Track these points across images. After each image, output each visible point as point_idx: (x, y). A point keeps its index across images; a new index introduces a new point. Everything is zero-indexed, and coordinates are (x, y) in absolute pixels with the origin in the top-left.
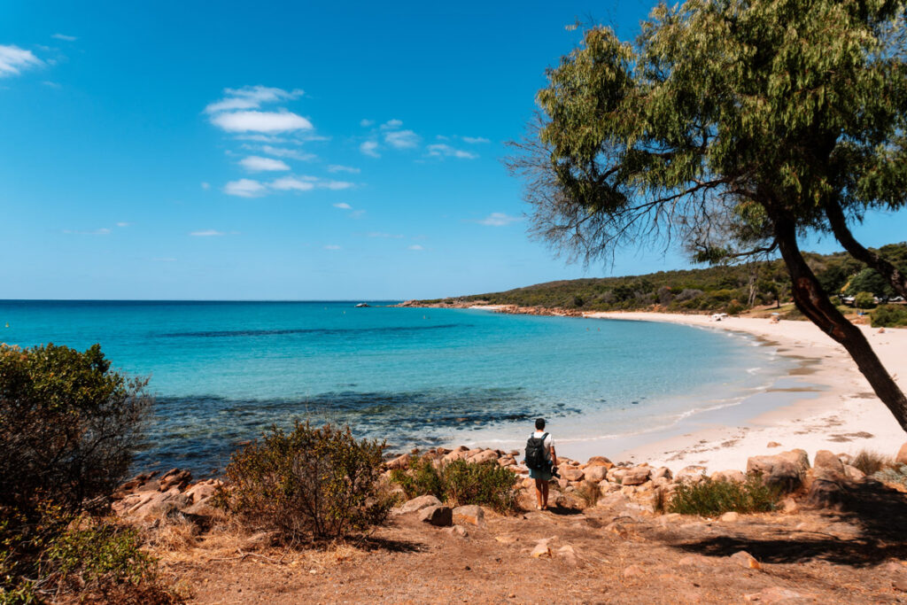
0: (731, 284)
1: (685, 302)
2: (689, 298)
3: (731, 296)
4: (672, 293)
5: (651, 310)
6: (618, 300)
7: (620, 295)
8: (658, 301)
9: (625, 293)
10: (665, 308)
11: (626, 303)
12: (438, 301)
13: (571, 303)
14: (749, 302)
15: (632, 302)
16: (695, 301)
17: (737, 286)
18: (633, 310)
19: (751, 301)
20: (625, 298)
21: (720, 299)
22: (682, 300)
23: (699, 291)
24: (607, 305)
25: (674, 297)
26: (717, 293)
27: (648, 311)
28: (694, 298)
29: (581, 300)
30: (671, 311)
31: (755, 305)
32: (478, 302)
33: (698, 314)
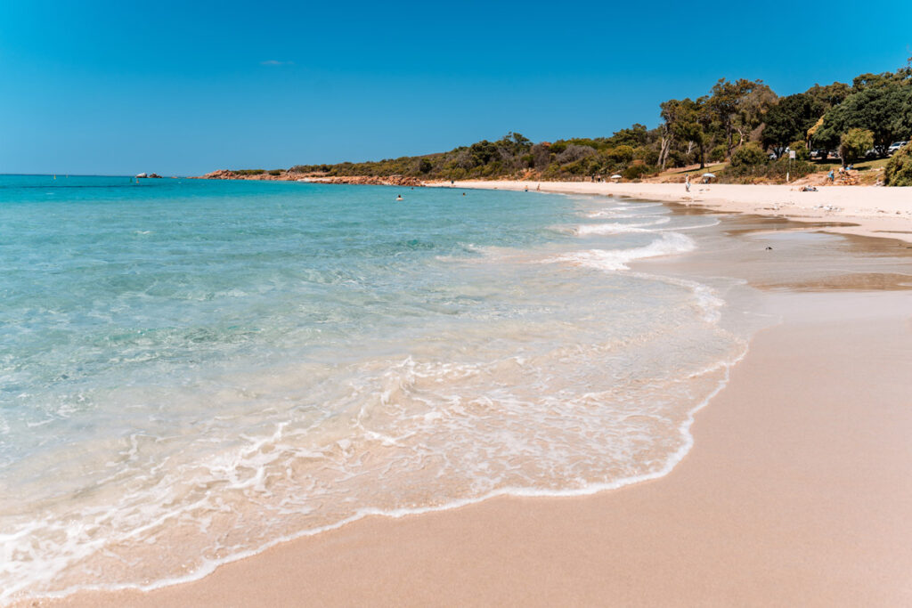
0: (636, 139)
1: (569, 165)
2: (572, 159)
3: (634, 156)
4: (552, 151)
5: (521, 176)
6: (478, 164)
7: (480, 156)
8: (531, 165)
9: (487, 152)
10: (539, 175)
11: (487, 168)
12: (260, 172)
13: (416, 169)
14: (659, 163)
15: (496, 166)
16: (583, 163)
17: (644, 142)
18: (496, 178)
19: (662, 160)
20: (487, 159)
21: (617, 159)
22: (565, 162)
23: (590, 148)
24: (462, 170)
25: (553, 158)
26: (611, 152)
27: (516, 179)
28: (581, 159)
29: (428, 165)
30: (547, 178)
31: (667, 167)
32: (314, 173)
33: (583, 180)
